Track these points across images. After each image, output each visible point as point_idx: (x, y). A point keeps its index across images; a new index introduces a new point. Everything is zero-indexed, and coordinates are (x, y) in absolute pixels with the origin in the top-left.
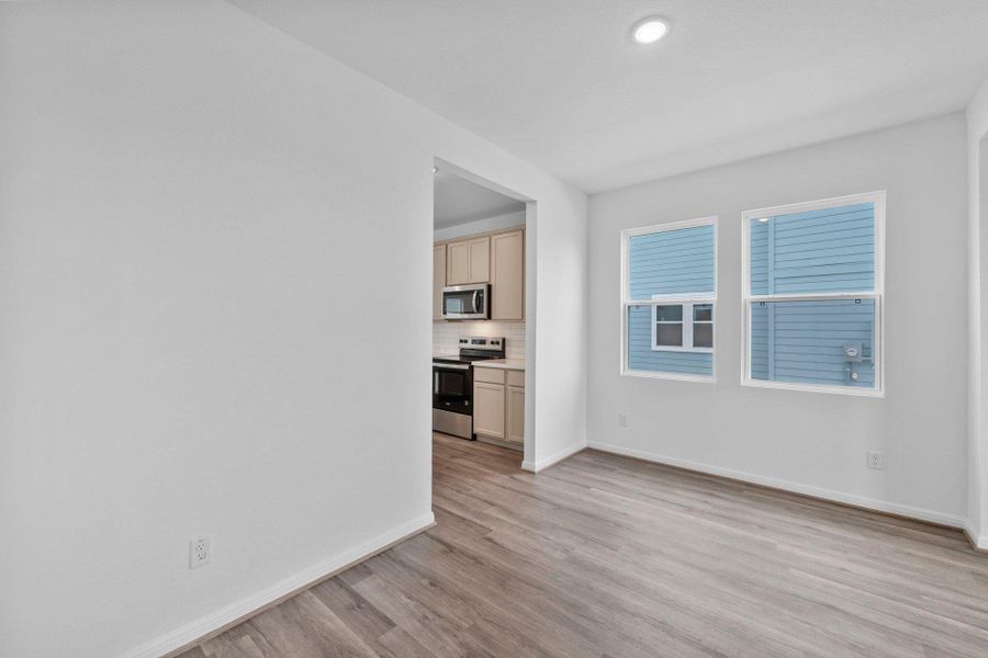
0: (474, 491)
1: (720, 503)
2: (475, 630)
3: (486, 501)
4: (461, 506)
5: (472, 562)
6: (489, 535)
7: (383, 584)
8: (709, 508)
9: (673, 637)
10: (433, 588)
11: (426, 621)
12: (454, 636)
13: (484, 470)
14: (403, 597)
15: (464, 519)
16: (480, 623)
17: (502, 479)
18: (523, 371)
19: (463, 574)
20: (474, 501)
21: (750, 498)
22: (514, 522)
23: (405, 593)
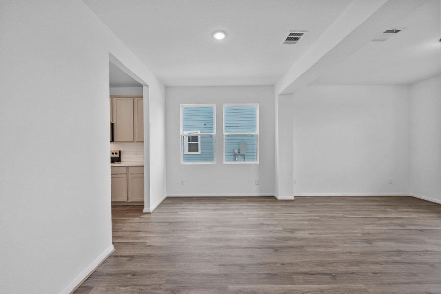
0: (124, 229)
1: (222, 205)
2: (168, 281)
3: (135, 231)
4: (123, 238)
5: (147, 258)
6: (147, 244)
7: (104, 289)
8: (220, 207)
9: (233, 249)
10: (136, 277)
11: (143, 291)
12: (161, 289)
13: (123, 218)
14: (121, 288)
15: (129, 242)
16: (167, 278)
17: (137, 219)
18: (143, 166)
19: (145, 264)
20: (129, 233)
21: (229, 201)
22: (155, 235)
23: (122, 286)
